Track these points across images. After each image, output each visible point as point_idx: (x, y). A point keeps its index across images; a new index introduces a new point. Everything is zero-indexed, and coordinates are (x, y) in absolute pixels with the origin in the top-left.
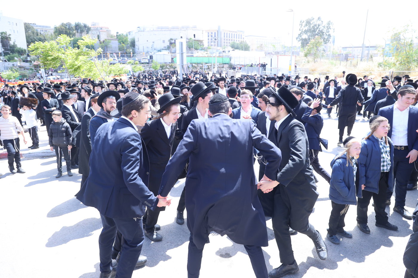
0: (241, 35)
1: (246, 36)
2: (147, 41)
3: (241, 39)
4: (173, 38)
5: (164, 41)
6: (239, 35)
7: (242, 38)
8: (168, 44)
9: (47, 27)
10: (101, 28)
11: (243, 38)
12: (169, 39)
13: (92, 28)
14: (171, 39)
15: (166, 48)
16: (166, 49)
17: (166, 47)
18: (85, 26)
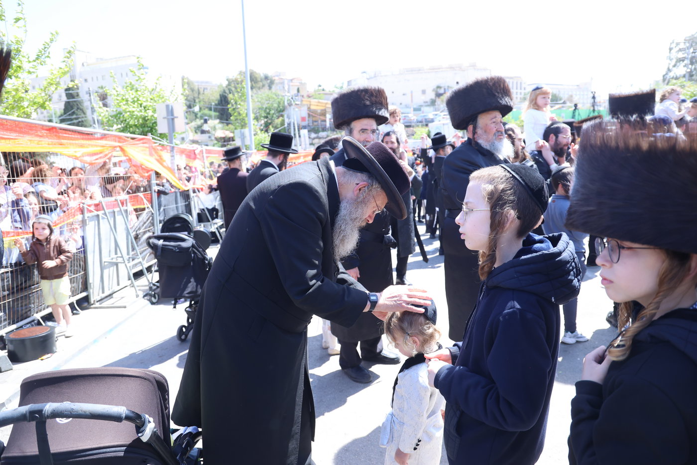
0: (521, 83)
1: (529, 85)
2: (393, 92)
3: (521, 89)
4: (442, 85)
5: (424, 92)
6: (517, 83)
7: (523, 89)
8: (433, 96)
9: (207, 82)
10: (292, 80)
11: (525, 89)
12: (435, 87)
13: (276, 81)
14: (439, 87)
15: (429, 103)
16: (428, 106)
17: (427, 102)
18: (266, 78)
